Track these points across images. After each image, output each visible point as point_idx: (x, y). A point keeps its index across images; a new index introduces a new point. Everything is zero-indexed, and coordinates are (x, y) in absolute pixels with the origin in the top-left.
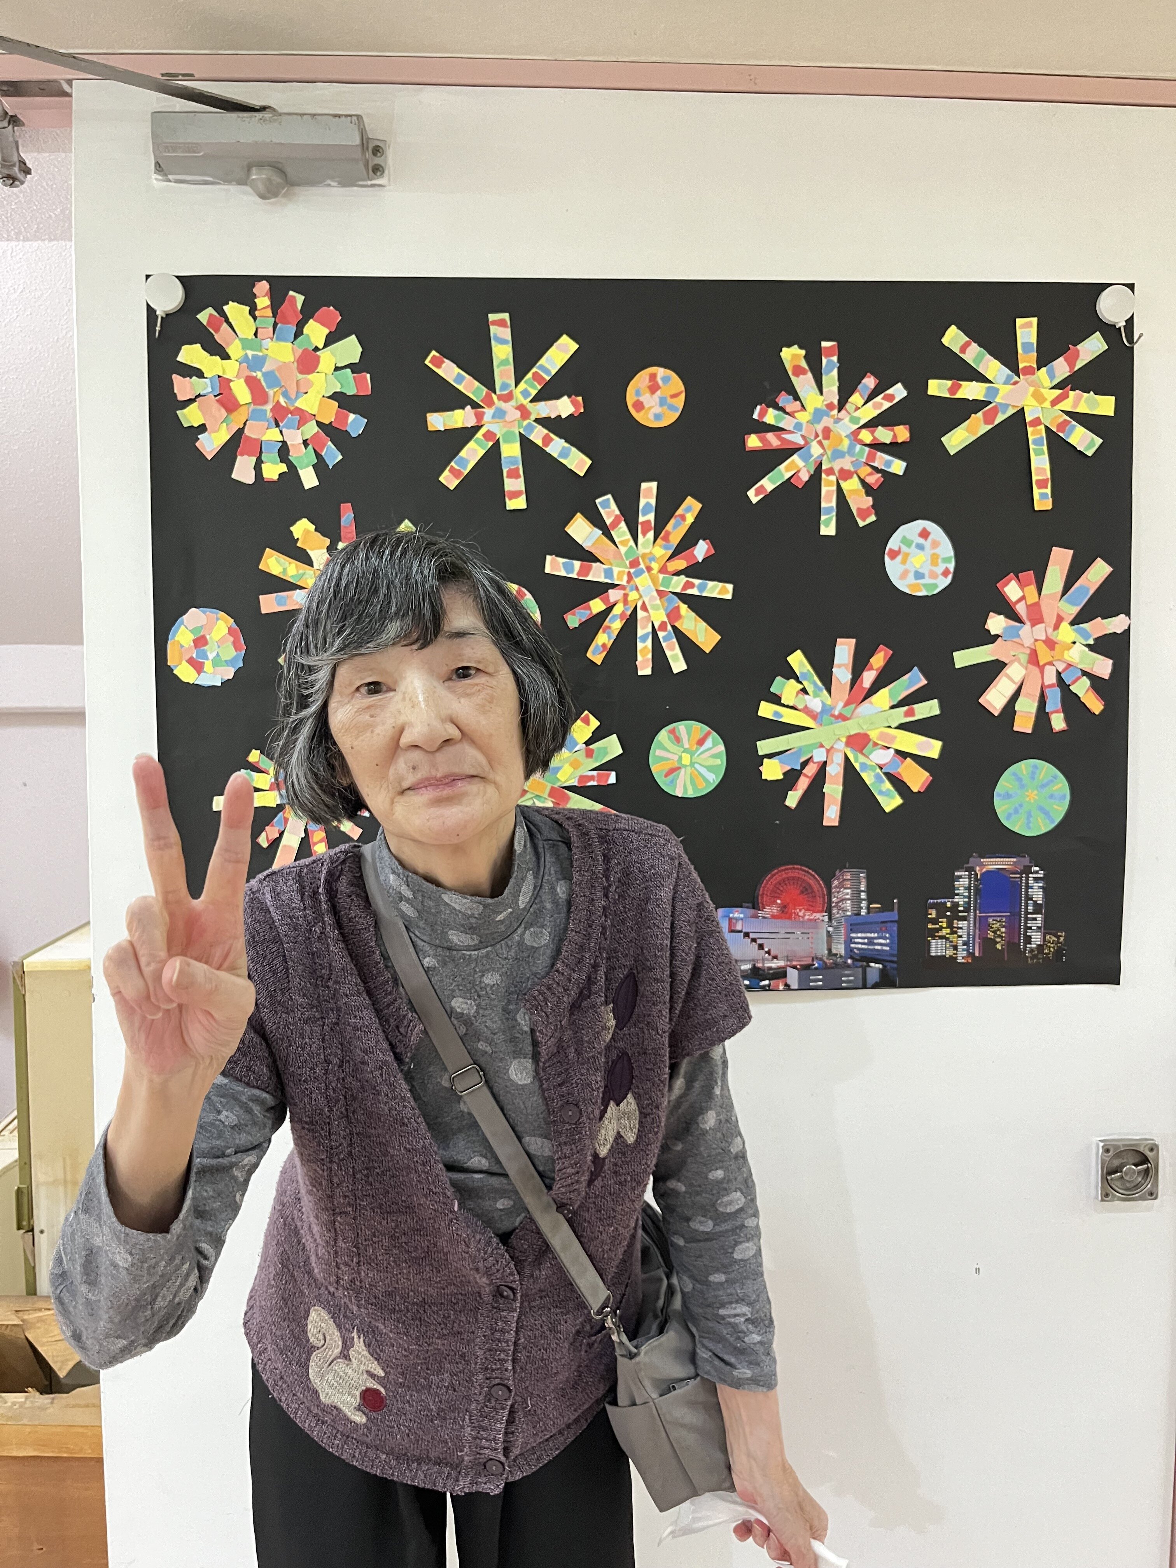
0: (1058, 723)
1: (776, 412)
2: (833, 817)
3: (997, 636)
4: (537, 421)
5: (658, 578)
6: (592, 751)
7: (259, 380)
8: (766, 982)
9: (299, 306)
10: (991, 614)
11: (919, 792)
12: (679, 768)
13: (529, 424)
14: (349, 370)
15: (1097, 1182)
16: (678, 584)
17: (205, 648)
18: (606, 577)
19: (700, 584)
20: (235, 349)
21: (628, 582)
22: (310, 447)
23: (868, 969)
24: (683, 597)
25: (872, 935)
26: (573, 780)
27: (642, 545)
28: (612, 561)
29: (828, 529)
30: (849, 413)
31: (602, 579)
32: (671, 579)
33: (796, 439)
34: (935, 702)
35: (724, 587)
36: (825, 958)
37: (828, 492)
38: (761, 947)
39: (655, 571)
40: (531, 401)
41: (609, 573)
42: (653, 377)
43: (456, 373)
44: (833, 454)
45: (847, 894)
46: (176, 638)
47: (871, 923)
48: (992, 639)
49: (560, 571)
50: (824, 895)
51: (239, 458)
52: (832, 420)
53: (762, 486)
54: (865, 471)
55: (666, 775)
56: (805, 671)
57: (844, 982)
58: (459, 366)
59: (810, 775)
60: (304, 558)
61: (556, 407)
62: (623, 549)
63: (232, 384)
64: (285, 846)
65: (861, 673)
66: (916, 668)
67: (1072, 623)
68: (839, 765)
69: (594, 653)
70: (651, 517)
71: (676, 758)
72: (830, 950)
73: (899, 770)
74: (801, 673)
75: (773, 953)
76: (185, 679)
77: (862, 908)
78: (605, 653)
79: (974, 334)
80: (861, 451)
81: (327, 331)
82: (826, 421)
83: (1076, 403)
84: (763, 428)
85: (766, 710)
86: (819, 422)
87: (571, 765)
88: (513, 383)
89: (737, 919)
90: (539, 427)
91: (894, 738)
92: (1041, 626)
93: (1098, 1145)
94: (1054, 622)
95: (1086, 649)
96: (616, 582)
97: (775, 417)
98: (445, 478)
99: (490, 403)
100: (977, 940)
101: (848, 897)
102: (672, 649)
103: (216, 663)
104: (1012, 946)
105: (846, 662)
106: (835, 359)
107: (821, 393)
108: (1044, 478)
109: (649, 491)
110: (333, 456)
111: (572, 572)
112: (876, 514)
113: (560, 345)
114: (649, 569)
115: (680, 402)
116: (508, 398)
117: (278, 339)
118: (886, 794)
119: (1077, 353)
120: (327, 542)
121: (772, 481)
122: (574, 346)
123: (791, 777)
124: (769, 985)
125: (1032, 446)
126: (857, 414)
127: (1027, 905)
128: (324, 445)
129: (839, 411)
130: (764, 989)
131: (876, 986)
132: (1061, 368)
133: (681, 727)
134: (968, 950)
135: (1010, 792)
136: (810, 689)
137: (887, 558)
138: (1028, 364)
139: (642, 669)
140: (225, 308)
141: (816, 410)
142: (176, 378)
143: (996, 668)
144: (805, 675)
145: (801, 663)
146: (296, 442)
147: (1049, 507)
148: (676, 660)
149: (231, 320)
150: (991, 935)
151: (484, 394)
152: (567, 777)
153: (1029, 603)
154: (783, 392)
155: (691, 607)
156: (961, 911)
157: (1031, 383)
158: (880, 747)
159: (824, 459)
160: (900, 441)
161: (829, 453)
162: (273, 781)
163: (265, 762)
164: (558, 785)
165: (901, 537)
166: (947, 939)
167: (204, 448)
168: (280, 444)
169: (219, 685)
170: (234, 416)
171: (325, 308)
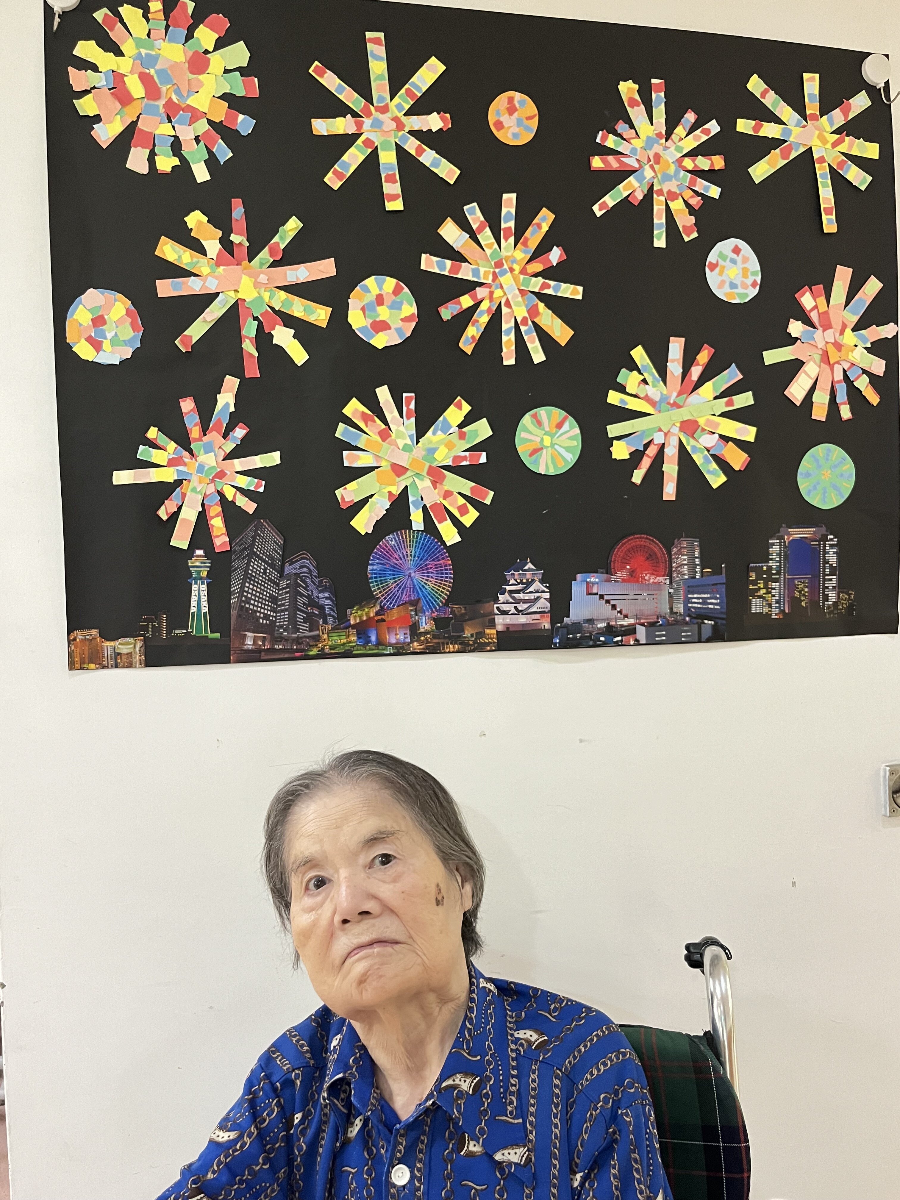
0: (846, 413)
1: (615, 138)
2: (671, 493)
3: (797, 339)
4: (410, 132)
5: (519, 279)
6: (465, 433)
7: (152, 77)
8: (619, 638)
9: (190, 11)
10: (792, 320)
11: (740, 470)
12: (542, 449)
13: (403, 135)
14: (238, 73)
15: (885, 800)
16: (536, 284)
17: (104, 327)
18: (473, 276)
19: (555, 285)
20: (127, 47)
21: (494, 281)
22: (202, 143)
23: (703, 625)
24: (540, 296)
25: (706, 596)
26: (448, 460)
27: (505, 248)
28: (479, 261)
29: (660, 242)
30: (675, 143)
31: (470, 278)
32: (531, 280)
33: (632, 162)
34: (750, 394)
35: (574, 289)
36: (667, 616)
37: (659, 209)
38: (614, 607)
39: (517, 272)
40: (405, 115)
41: (476, 272)
42: (511, 100)
43: (337, 84)
44: (663, 177)
45: (685, 560)
46: (75, 317)
47: (705, 585)
48: (793, 341)
49: (434, 268)
50: (666, 561)
51: (133, 149)
52: (661, 148)
53: (604, 202)
54: (688, 194)
55: (531, 455)
56: (645, 364)
57: (684, 637)
58: (338, 77)
59: (651, 455)
60: (198, 248)
61: (428, 122)
62: (488, 251)
63: (125, 79)
64: (184, 520)
65: (690, 368)
66: (733, 365)
67: (853, 330)
68: (674, 447)
69: (464, 343)
70: (512, 224)
71: (539, 440)
72: (671, 609)
73: (723, 452)
74: (642, 366)
75: (624, 612)
76: (84, 357)
77: (696, 572)
78: (474, 345)
79: (771, 83)
80: (685, 176)
81: (216, 36)
82: (657, 148)
83: (851, 146)
84: (604, 151)
86: (650, 149)
87: (446, 446)
88: (387, 95)
89: (594, 583)
90: (413, 138)
91: (717, 425)
92: (830, 332)
93: (885, 770)
94: (840, 328)
95: (865, 351)
96: (483, 281)
97: (615, 141)
98: (329, 179)
99: (369, 114)
101: (685, 562)
102: (533, 342)
103: (115, 342)
104: (814, 604)
105: (678, 357)
106: (662, 94)
107: (652, 124)
108: (830, 206)
109: (509, 202)
110: (224, 153)
111: (444, 270)
112: (698, 231)
113: (430, 65)
114: (512, 270)
115: (534, 124)
116: (384, 110)
117: (170, 41)
118: (713, 473)
119: (850, 105)
120: (220, 233)
121: (613, 199)
122: (442, 68)
123: (637, 456)
124: (622, 641)
125: (819, 180)
126: (680, 144)
127: (824, 569)
128: (215, 142)
129: (666, 141)
130: (617, 644)
131: (708, 640)
132: (838, 117)
133: (543, 412)
134: (779, 607)
135: (811, 472)
136: (649, 380)
137: (707, 269)
138: (813, 112)
139: (507, 359)
140: (120, 9)
141: (648, 138)
142: (71, 69)
143: (796, 365)
144: (646, 368)
145: (642, 356)
146: (188, 138)
147: (835, 230)
148: (537, 352)
149: (125, 21)
150: (797, 594)
151: (363, 104)
152: (444, 457)
153: (820, 311)
154: (621, 121)
155: (548, 306)
156: (774, 574)
157: (817, 128)
158: (706, 432)
159: (655, 181)
160: (716, 169)
161: (659, 176)
162: (171, 457)
163: (162, 439)
164: (435, 464)
165: (718, 252)
166: (764, 598)
167: (99, 137)
168: (173, 138)
169: (117, 363)
170: (127, 109)
171: (215, 15)
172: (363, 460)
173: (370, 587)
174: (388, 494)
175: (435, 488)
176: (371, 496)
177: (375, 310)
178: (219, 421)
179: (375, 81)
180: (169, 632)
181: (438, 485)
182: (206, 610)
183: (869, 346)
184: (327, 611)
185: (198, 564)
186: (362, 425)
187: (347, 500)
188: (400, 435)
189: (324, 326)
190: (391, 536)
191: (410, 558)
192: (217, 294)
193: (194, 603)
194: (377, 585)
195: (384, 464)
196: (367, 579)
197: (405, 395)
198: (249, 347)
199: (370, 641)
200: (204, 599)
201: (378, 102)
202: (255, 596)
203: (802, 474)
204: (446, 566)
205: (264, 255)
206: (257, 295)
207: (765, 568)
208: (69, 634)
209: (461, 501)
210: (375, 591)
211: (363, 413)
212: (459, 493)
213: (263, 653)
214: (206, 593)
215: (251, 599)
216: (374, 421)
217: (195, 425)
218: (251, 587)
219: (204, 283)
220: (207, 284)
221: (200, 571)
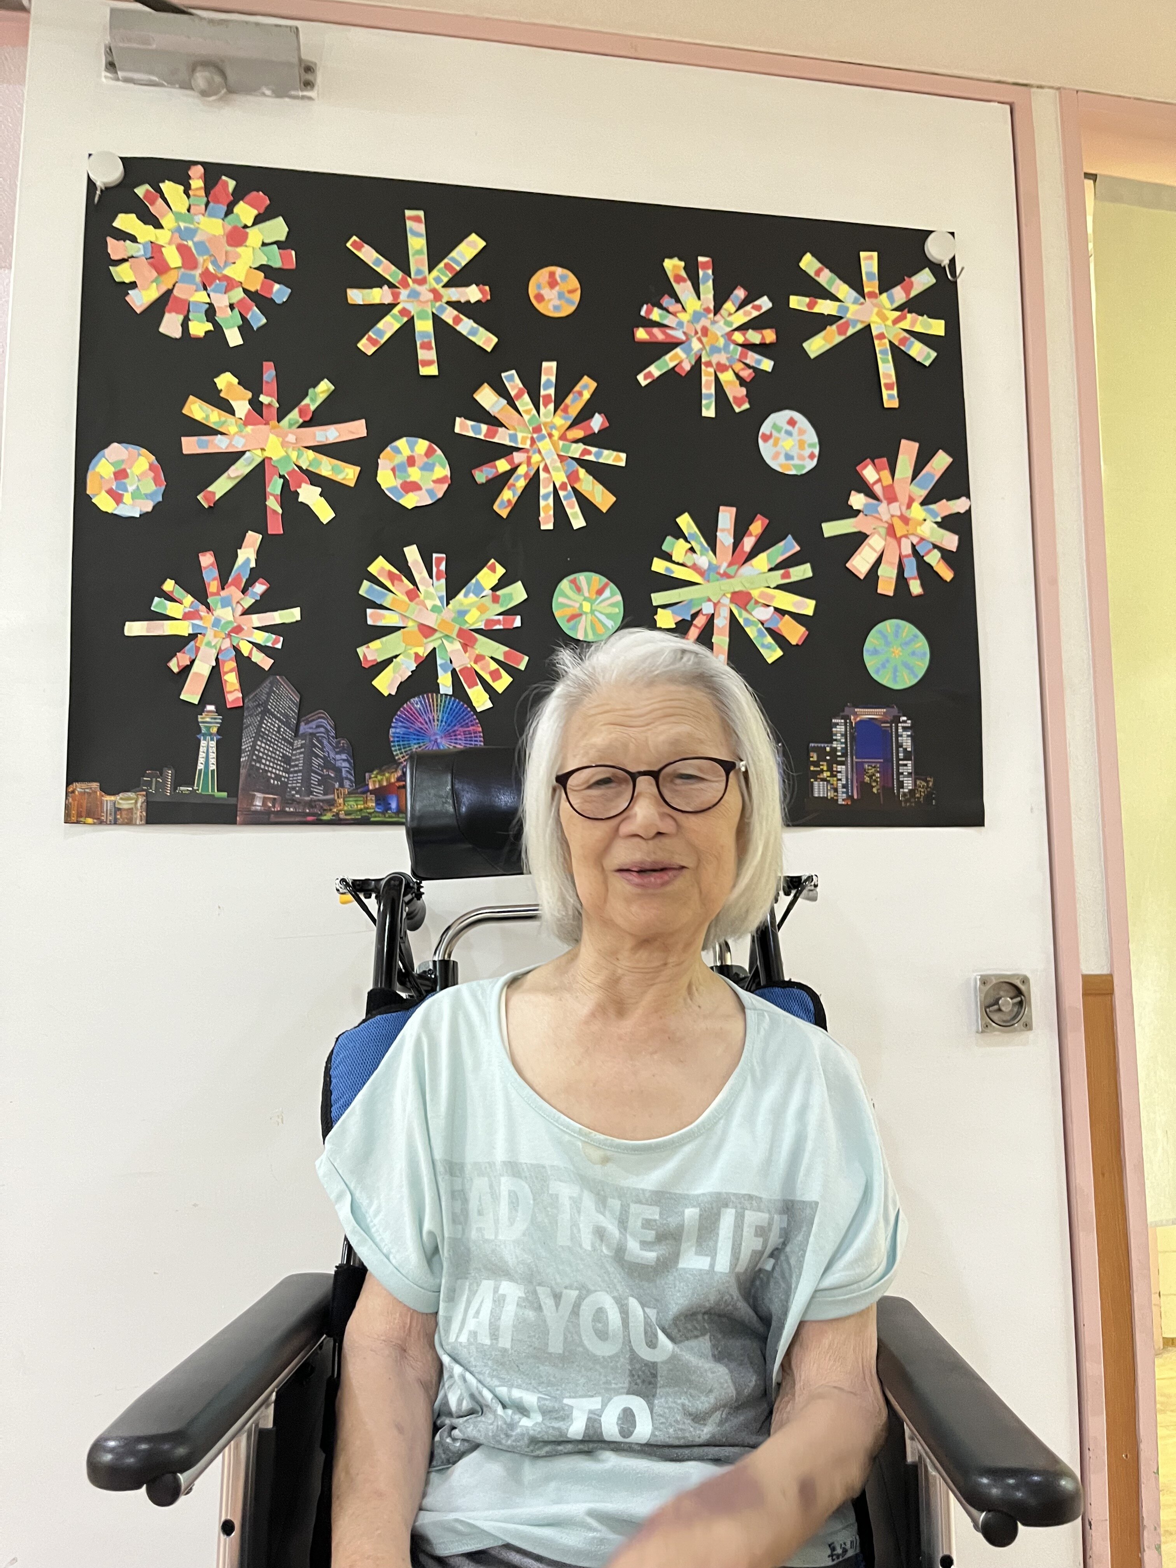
0: (916, 588)
1: (660, 311)
3: (859, 511)
4: (448, 303)
5: (559, 444)
6: (498, 597)
7: (190, 248)
9: (231, 189)
10: (853, 492)
11: (797, 645)
12: (580, 615)
13: (441, 306)
14: (275, 246)
15: (976, 1014)
16: (577, 450)
17: (125, 481)
18: (510, 441)
19: (597, 452)
20: (168, 221)
21: (531, 446)
22: (236, 311)
24: (581, 462)
26: (480, 624)
27: (544, 414)
28: (516, 427)
29: (709, 411)
30: (723, 317)
31: (507, 442)
32: (570, 447)
33: (679, 335)
34: (808, 566)
35: (617, 456)
37: (707, 381)
39: (556, 438)
40: (444, 286)
41: (513, 438)
42: (552, 275)
43: (375, 257)
44: (711, 349)
46: (97, 470)
48: (855, 513)
49: (468, 431)
51: (167, 316)
52: (709, 322)
53: (650, 373)
54: (738, 367)
55: (569, 620)
56: (692, 532)
58: (377, 252)
60: (227, 408)
61: (466, 293)
62: (526, 417)
63: (163, 250)
64: (196, 673)
65: (742, 538)
66: (790, 536)
67: (923, 504)
68: (725, 618)
69: (500, 507)
70: (552, 391)
71: (577, 605)
73: (780, 626)
74: (689, 534)
76: (103, 508)
78: (509, 509)
79: (825, 261)
80: (735, 350)
81: (255, 212)
82: (704, 322)
83: (913, 323)
84: (649, 324)
86: (698, 321)
87: (479, 609)
88: (426, 269)
90: (451, 308)
91: (773, 597)
92: (895, 505)
93: (975, 981)
94: (906, 501)
95: (935, 526)
96: (520, 446)
97: (661, 316)
98: (363, 345)
99: (406, 285)
100: (855, 784)
102: (572, 507)
103: (136, 495)
105: (729, 527)
106: (710, 272)
107: (699, 298)
108: (891, 382)
109: (549, 370)
110: (258, 319)
111: (480, 433)
112: (750, 403)
113: (470, 242)
114: (550, 436)
115: (576, 297)
116: (422, 282)
117: (210, 216)
118: (768, 647)
119: (912, 284)
120: (249, 395)
121: (658, 368)
122: (482, 244)
123: (683, 626)
125: (879, 356)
126: (730, 319)
127: (898, 753)
128: (250, 309)
129: (715, 314)
132: (899, 295)
133: (582, 578)
134: (847, 793)
135: (878, 648)
136: (697, 548)
137: (760, 441)
138: (871, 290)
139: (544, 524)
140: (161, 185)
141: (695, 312)
142: (109, 240)
143: (858, 539)
144: (693, 535)
145: (688, 524)
146: (222, 305)
147: (896, 405)
148: (576, 517)
149: (166, 196)
150: (867, 779)
151: (400, 277)
152: (475, 619)
153: (884, 485)
154: (666, 295)
155: (589, 472)
156: (839, 756)
157: (875, 305)
158: (760, 604)
159: (704, 353)
160: (768, 342)
161: (708, 348)
162: (187, 610)
163: (179, 592)
164: (466, 627)
165: (771, 425)
166: (828, 782)
167: (134, 302)
168: (207, 306)
169: (138, 516)
170: (164, 278)
171: (255, 193)
172: (388, 619)
173: (392, 752)
174: (413, 656)
175: (466, 651)
176: (396, 657)
177: (406, 471)
178: (238, 577)
180: (174, 788)
181: (469, 648)
182: (214, 767)
183: (939, 520)
184: (344, 774)
185: (208, 720)
186: (388, 584)
187: (369, 658)
188: (428, 595)
189: (352, 484)
190: (416, 699)
191: (436, 723)
192: (243, 453)
193: (201, 760)
194: (400, 749)
195: (410, 624)
196: (389, 742)
197: (435, 555)
198: (273, 504)
199: (390, 809)
200: (213, 756)
201: (416, 275)
202: (267, 755)
203: (868, 651)
204: (475, 733)
205: (294, 415)
206: (283, 454)
207: (828, 749)
208: (67, 786)
209: (494, 666)
210: (397, 755)
211: (390, 572)
212: (492, 658)
213: (272, 816)
214: (214, 750)
215: (262, 758)
216: (402, 581)
217: (214, 579)
218: (263, 745)
219: (231, 441)
220: (233, 443)
221: (210, 727)
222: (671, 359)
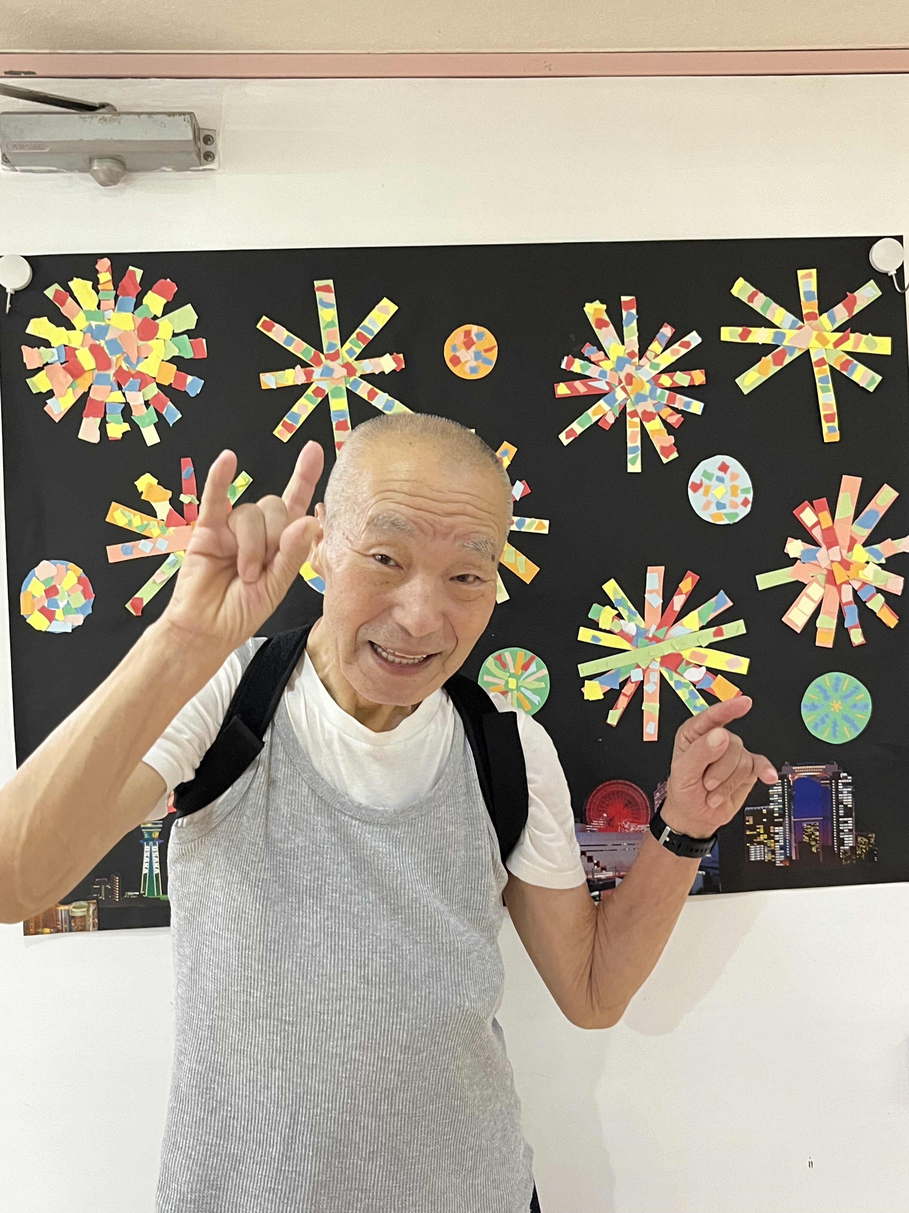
0: (857, 637)
1: (582, 362)
2: (652, 733)
3: (796, 559)
4: (362, 377)
7: (103, 348)
8: (597, 893)
9: (138, 279)
10: (789, 539)
12: (506, 693)
13: (355, 380)
14: (186, 336)
17: (57, 597)
20: (79, 321)
22: (151, 407)
29: (635, 467)
30: (650, 361)
33: (602, 385)
34: (741, 622)
35: (540, 523)
37: (632, 432)
38: (590, 859)
40: (356, 360)
42: (468, 334)
43: (286, 336)
44: (636, 398)
46: (28, 589)
48: (793, 561)
50: (647, 807)
51: (85, 421)
52: (634, 368)
53: (572, 429)
54: (666, 412)
56: (619, 598)
58: (287, 330)
59: (628, 694)
60: (149, 510)
61: (380, 364)
63: (77, 352)
65: (672, 597)
66: (722, 591)
67: (865, 545)
68: (655, 683)
71: (503, 683)
73: (711, 687)
74: (616, 600)
75: (601, 864)
76: (37, 628)
79: (760, 285)
80: (662, 395)
81: (164, 301)
82: (629, 369)
83: (856, 344)
84: (571, 377)
85: (585, 635)
86: (622, 370)
88: (338, 342)
90: (365, 382)
91: (705, 657)
92: (835, 549)
94: (848, 544)
95: (879, 568)
97: (581, 366)
98: (278, 432)
99: (319, 362)
100: (793, 844)
103: (67, 610)
104: (827, 849)
105: (657, 587)
106: (634, 311)
107: (623, 344)
108: (831, 412)
110: (173, 415)
112: (678, 451)
113: (382, 307)
115: (494, 356)
116: (335, 357)
117: (119, 310)
119: (855, 298)
120: (169, 494)
121: (581, 425)
122: (394, 308)
123: (612, 697)
125: (818, 385)
126: (656, 360)
127: (838, 809)
128: (164, 405)
129: (640, 359)
131: (699, 893)
132: (841, 314)
133: (507, 654)
134: (785, 854)
135: (816, 703)
136: (625, 614)
137: (690, 491)
138: (810, 311)
140: (70, 284)
141: (619, 358)
142: (25, 349)
143: (796, 588)
144: (620, 601)
145: (615, 590)
146: (138, 403)
147: (837, 439)
149: (76, 294)
150: (806, 839)
151: (312, 354)
153: (823, 528)
154: (588, 343)
156: (777, 818)
157: (814, 328)
158: (692, 665)
159: (629, 402)
160: (697, 384)
161: (632, 397)
165: (702, 471)
166: (765, 844)
167: (52, 412)
168: (123, 405)
169: (70, 631)
170: (79, 381)
171: (162, 280)
179: (325, 328)
180: (122, 894)
182: (159, 871)
183: (883, 561)
192: (167, 555)
193: (146, 865)
200: (156, 860)
201: (328, 350)
207: (764, 811)
214: (157, 854)
219: (155, 544)
220: (157, 546)
221: (152, 832)
222: (595, 414)
